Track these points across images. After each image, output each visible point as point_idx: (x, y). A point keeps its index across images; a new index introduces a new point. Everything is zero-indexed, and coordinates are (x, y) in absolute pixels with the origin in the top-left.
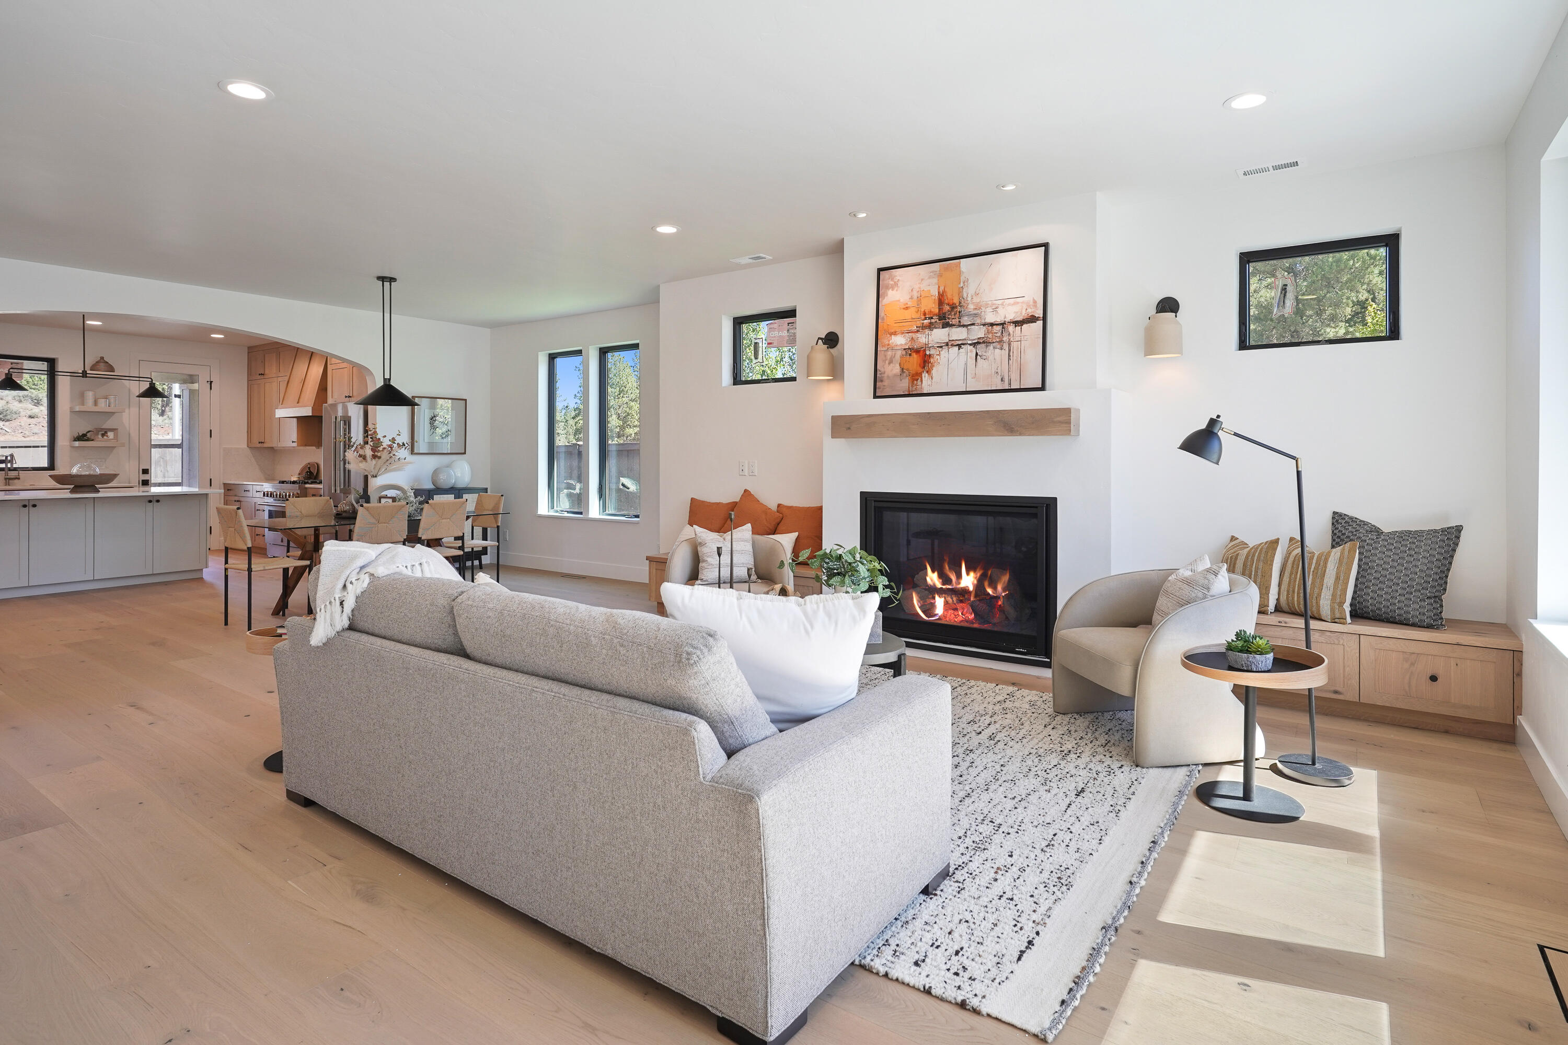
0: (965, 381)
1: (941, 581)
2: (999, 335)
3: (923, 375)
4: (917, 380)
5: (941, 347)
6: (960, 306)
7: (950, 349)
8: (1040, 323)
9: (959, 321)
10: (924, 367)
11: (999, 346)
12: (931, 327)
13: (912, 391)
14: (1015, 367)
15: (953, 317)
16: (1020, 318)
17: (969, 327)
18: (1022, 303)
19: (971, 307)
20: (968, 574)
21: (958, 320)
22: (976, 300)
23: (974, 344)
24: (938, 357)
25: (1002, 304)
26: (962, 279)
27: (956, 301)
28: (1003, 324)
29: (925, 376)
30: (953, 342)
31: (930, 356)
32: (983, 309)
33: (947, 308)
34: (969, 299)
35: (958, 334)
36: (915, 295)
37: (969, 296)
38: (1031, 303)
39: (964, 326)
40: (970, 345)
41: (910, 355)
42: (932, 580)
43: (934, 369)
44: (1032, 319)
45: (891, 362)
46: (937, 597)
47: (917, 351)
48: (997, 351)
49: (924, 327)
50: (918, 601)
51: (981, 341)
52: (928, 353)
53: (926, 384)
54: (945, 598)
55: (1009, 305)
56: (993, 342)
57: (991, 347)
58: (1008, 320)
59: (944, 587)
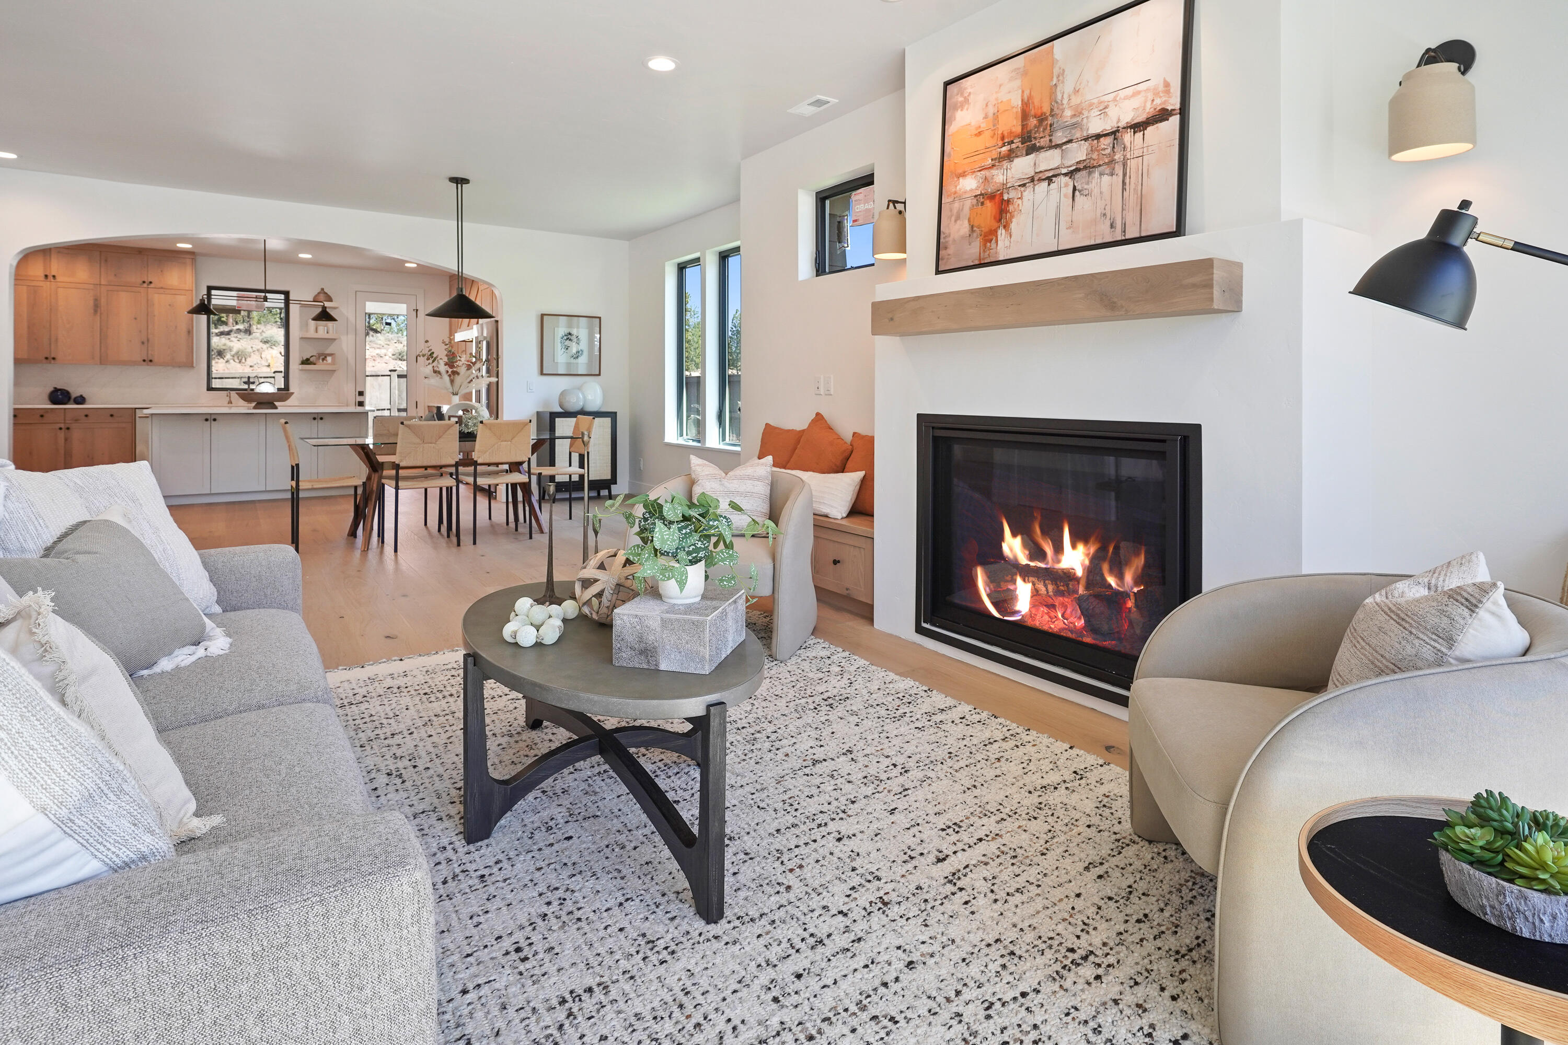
0: (1057, 235)
1: (1027, 552)
2: (1108, 151)
3: (999, 232)
4: (990, 241)
5: (1024, 185)
6: (1052, 116)
7: (1036, 187)
8: (1175, 120)
9: (1051, 141)
10: (1000, 220)
11: (1107, 171)
12: (1010, 156)
13: (984, 259)
14: (1132, 199)
15: (1042, 135)
16: (1141, 118)
17: (1064, 147)
18: (1148, 90)
19: (1068, 113)
20: (1074, 546)
21: (1048, 138)
22: (1075, 101)
23: (1071, 174)
24: (1019, 202)
25: (1115, 100)
26: (1056, 71)
27: (1046, 109)
28: (1114, 133)
29: (1001, 232)
30: (1041, 175)
31: (1008, 201)
32: (1086, 113)
33: (1033, 122)
34: (1065, 102)
35: (1049, 160)
36: (991, 110)
37: (1066, 96)
38: (1161, 88)
39: (1057, 146)
40: (1066, 175)
41: (983, 203)
42: (1012, 550)
43: (1014, 220)
44: (1162, 115)
45: (958, 218)
46: (1019, 581)
47: (991, 197)
48: (1106, 178)
49: (1001, 159)
50: (986, 585)
51: (1081, 166)
52: (1005, 197)
53: (1004, 247)
54: (1034, 583)
55: (1126, 98)
56: (1100, 166)
57: (1097, 174)
58: (1122, 124)
59: (1032, 564)
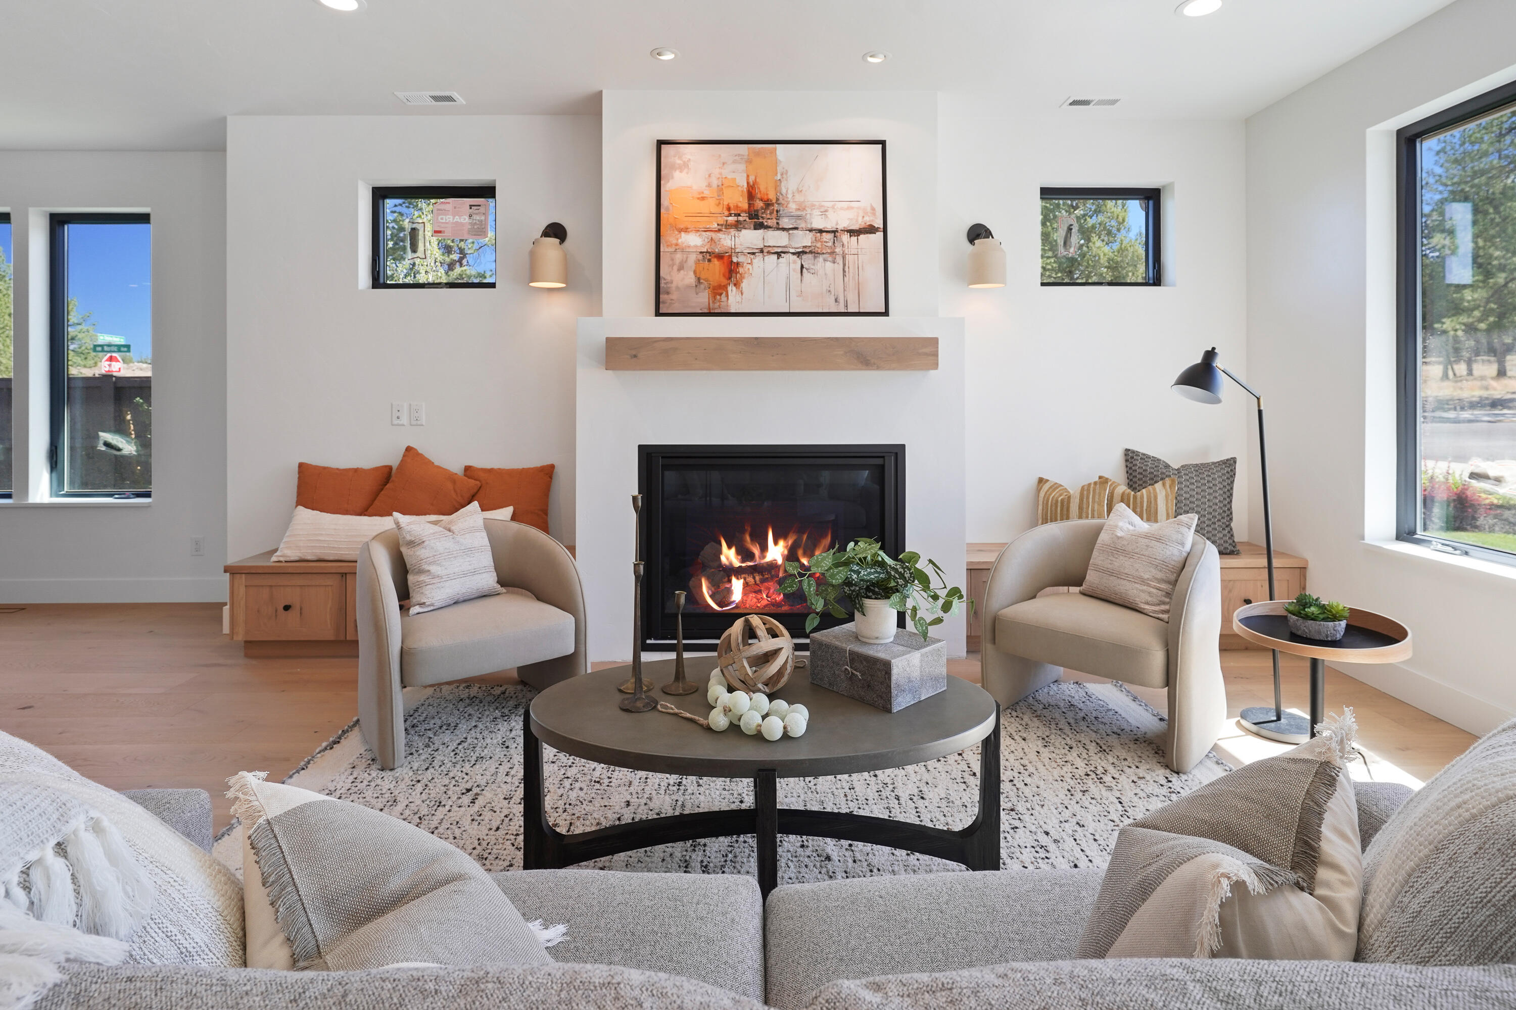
0: (788, 299)
1: (740, 557)
2: (830, 244)
3: (730, 288)
4: (721, 295)
5: (753, 254)
6: (778, 204)
7: (766, 258)
8: (880, 235)
9: (778, 223)
10: (730, 278)
11: (830, 259)
12: (738, 226)
13: (714, 309)
14: (851, 284)
15: (769, 216)
16: (855, 227)
17: (791, 232)
18: (858, 208)
19: (793, 206)
20: (776, 543)
21: (775, 221)
22: (799, 198)
23: (798, 254)
24: (749, 266)
25: (833, 207)
26: (779, 169)
27: (772, 196)
28: (834, 232)
29: (731, 289)
30: (770, 249)
31: (738, 264)
32: (809, 211)
33: (759, 204)
34: (790, 196)
35: (775, 239)
36: (715, 182)
37: (790, 192)
38: (869, 209)
39: (784, 229)
40: (793, 254)
41: (709, 260)
42: (728, 559)
43: (745, 281)
44: (871, 230)
45: (681, 268)
46: (734, 579)
47: (720, 257)
48: (829, 264)
49: (728, 226)
50: (708, 588)
51: (808, 250)
52: (735, 260)
53: (734, 300)
54: (745, 579)
55: (842, 209)
56: (823, 253)
57: (821, 259)
58: (840, 227)
59: (743, 565)
